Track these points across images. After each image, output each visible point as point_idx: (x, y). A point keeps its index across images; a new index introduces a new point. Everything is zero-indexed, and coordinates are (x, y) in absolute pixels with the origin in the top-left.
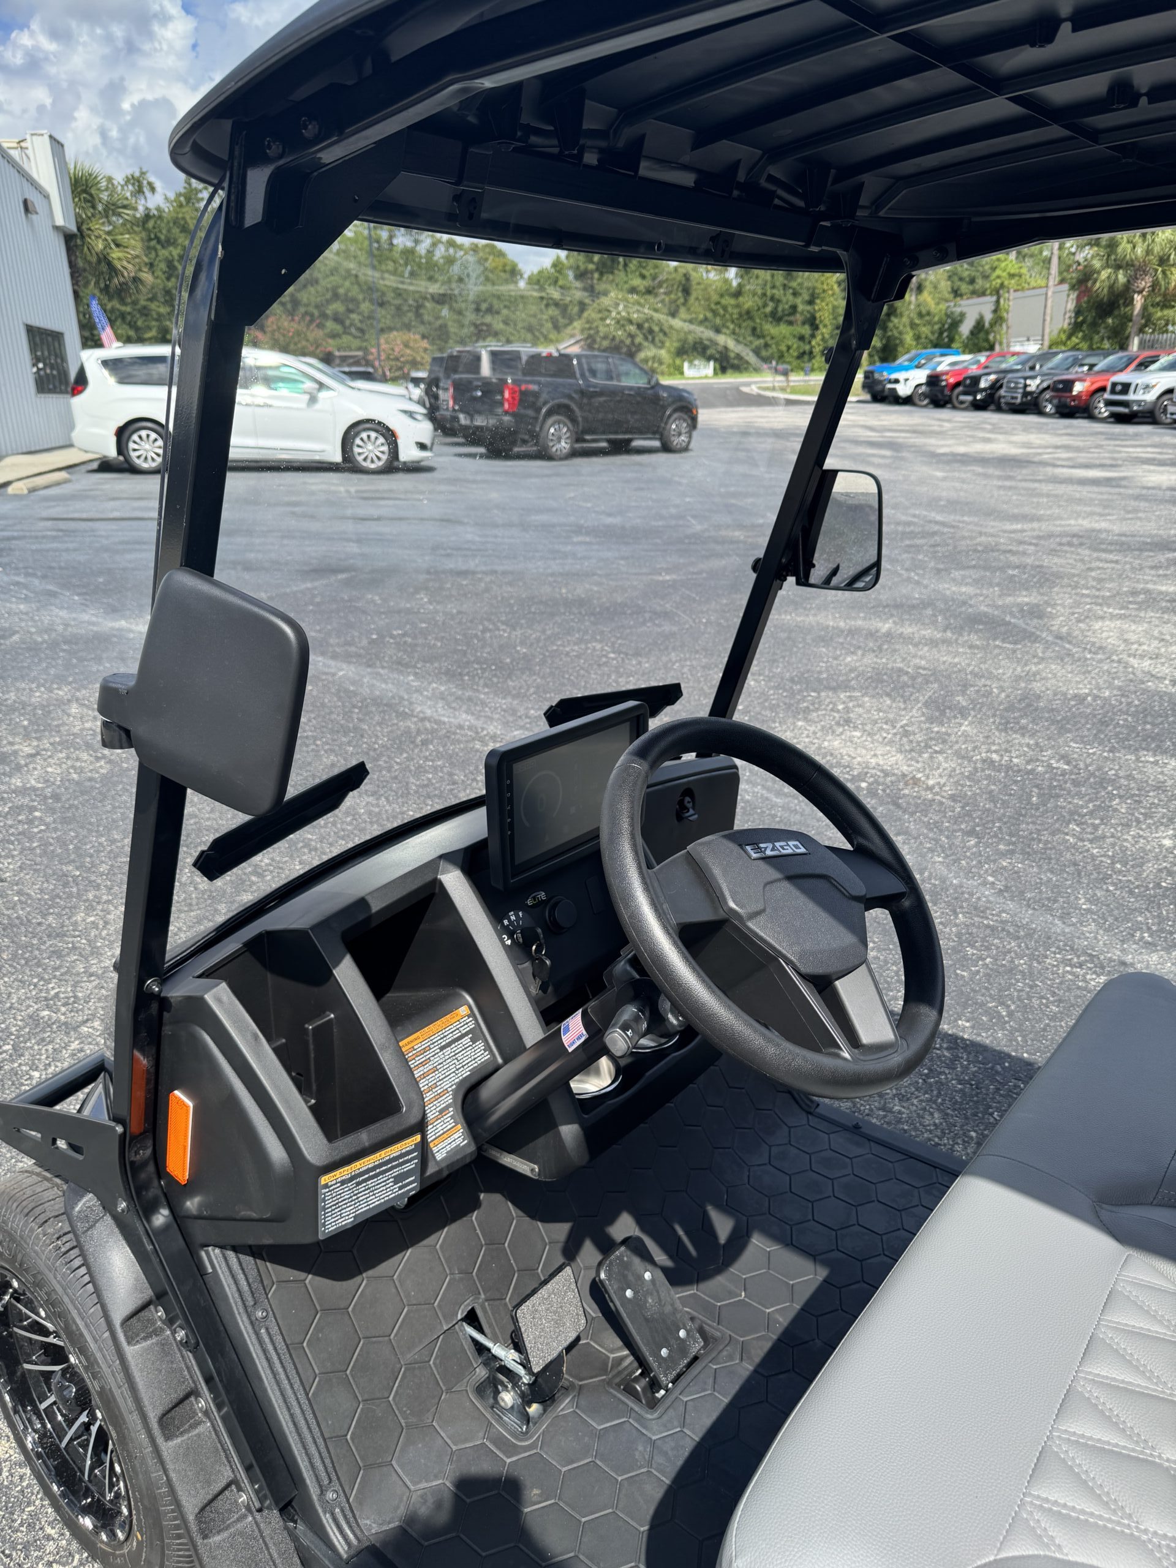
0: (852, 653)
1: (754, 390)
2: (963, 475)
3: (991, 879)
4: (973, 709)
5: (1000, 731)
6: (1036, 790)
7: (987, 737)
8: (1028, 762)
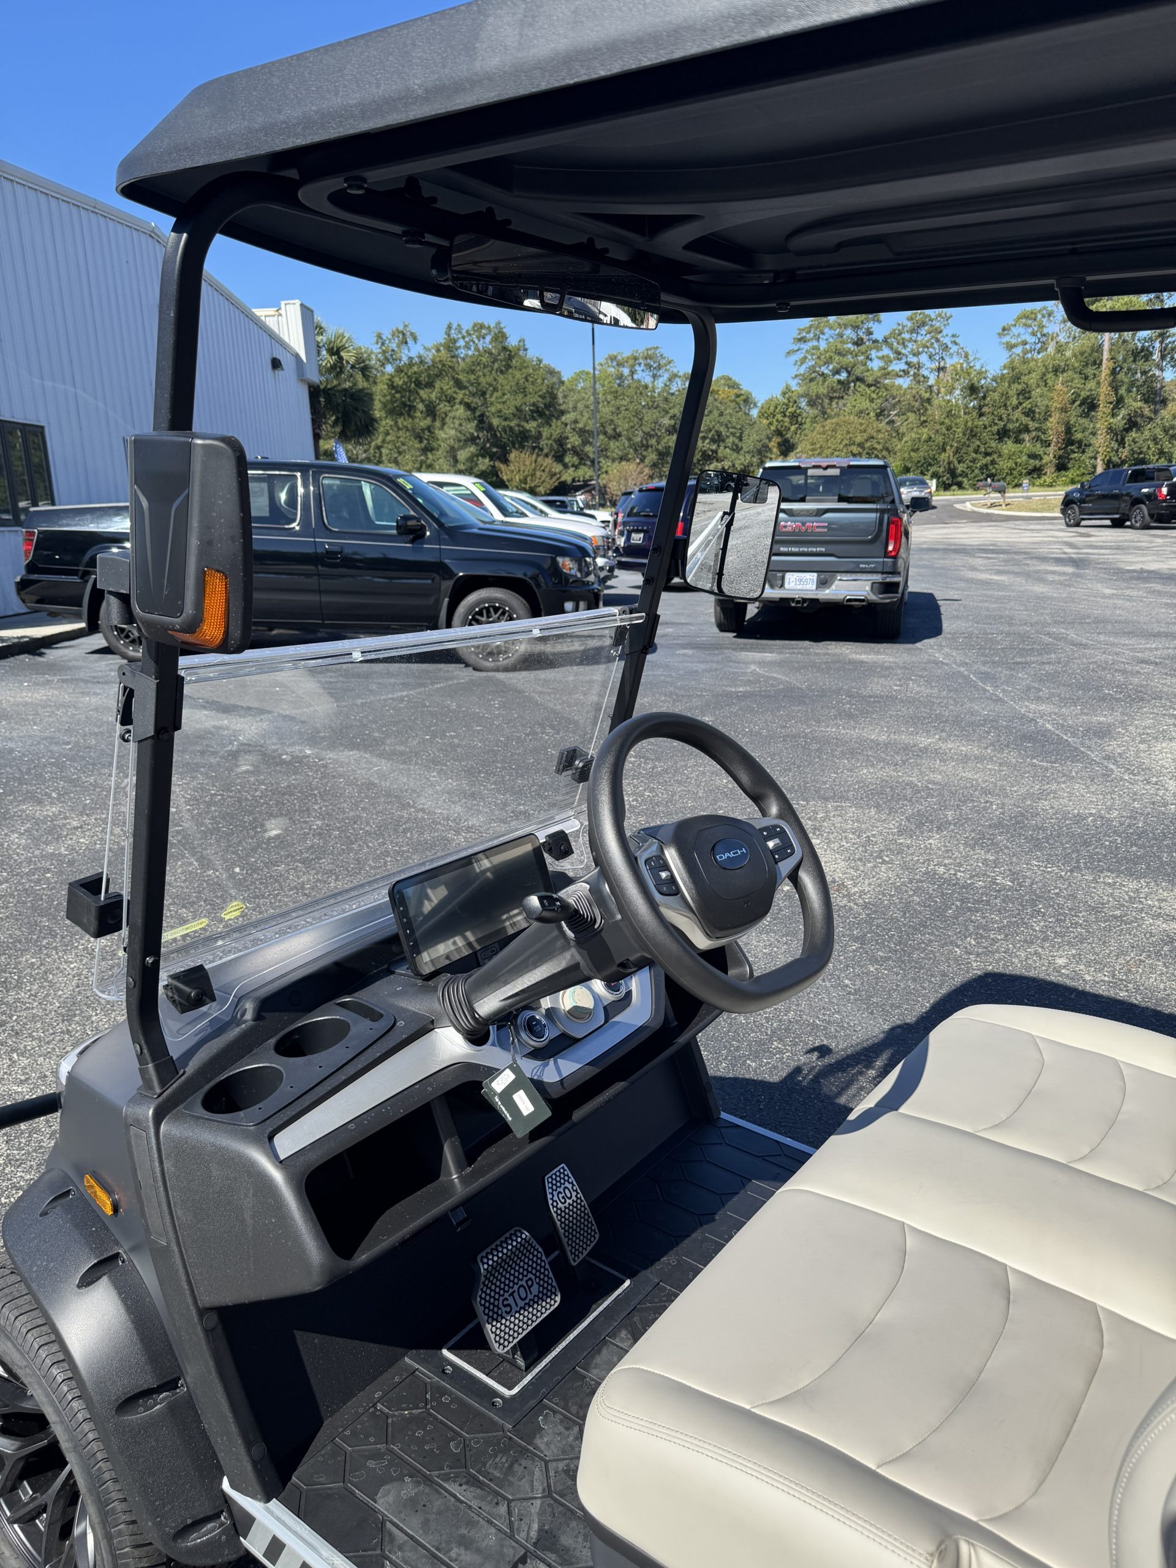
0: (872, 766)
1: (968, 506)
2: (1135, 593)
3: (847, 982)
4: (955, 825)
5: (966, 844)
6: (958, 903)
7: (947, 851)
8: (971, 877)
